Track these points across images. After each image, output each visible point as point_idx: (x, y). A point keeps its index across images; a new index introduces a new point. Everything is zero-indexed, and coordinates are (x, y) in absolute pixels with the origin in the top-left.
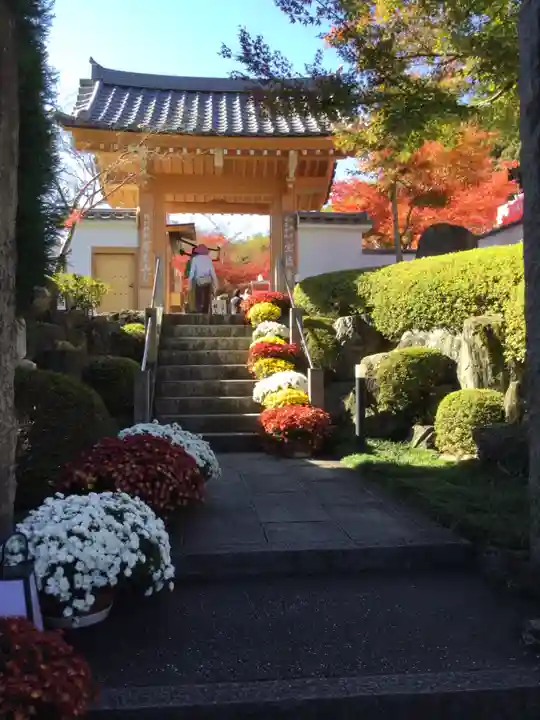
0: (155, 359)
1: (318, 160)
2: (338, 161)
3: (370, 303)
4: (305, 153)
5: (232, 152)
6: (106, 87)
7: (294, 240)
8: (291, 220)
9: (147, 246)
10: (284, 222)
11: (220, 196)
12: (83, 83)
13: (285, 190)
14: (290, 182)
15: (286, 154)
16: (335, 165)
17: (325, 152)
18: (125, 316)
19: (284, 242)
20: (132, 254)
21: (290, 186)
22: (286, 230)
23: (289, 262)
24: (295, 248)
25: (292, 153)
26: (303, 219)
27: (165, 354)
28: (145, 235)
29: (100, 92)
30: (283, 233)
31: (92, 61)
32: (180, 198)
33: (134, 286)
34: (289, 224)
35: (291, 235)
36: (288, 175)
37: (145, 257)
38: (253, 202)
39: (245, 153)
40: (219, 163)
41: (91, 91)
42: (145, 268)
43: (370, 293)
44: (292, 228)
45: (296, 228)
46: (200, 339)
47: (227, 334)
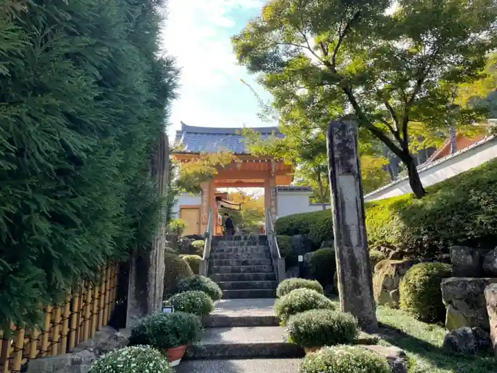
0: (208, 256)
4: (278, 160)
5: (245, 161)
7: (276, 200)
8: (274, 190)
9: (205, 204)
10: (270, 191)
12: (178, 132)
13: (271, 177)
14: (273, 173)
15: (269, 161)
19: (271, 200)
20: (198, 208)
21: (273, 175)
22: (272, 195)
23: (273, 210)
24: (276, 204)
25: (272, 161)
26: (280, 190)
27: (213, 254)
28: (205, 199)
30: (270, 196)
31: (182, 122)
32: (221, 181)
33: (199, 224)
34: (273, 192)
35: (274, 198)
36: (271, 170)
37: (204, 210)
40: (239, 166)
42: (204, 214)
44: (274, 194)
45: (276, 194)
46: (230, 247)
47: (242, 244)
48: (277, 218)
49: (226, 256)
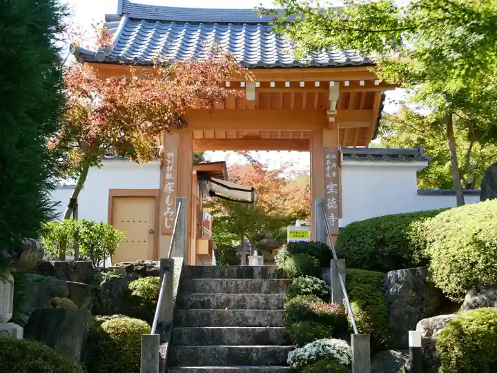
0: (170, 318)
1: (364, 91)
2: (386, 93)
3: (426, 252)
4: (347, 84)
5: (264, 85)
6: (133, 20)
7: (337, 180)
8: (334, 156)
9: (169, 188)
10: (325, 160)
11: (255, 131)
13: (326, 124)
14: (332, 116)
15: (325, 85)
16: (383, 97)
17: (369, 83)
18: (140, 268)
19: (326, 182)
20: (154, 197)
21: (332, 120)
22: (328, 168)
23: (331, 204)
24: (339, 189)
25: (332, 84)
26: (347, 156)
27: (182, 313)
28: (168, 176)
29: (126, 25)
30: (325, 171)
32: (210, 134)
33: (155, 233)
34: (332, 161)
35: (334, 174)
36: (329, 108)
37: (167, 200)
38: (291, 137)
39: (280, 85)
40: (251, 96)
41: (117, 26)
42: (167, 212)
43: (426, 242)
44: (335, 165)
45: (339, 165)
46: (225, 296)
47: (256, 289)
48: (343, 223)
49: (214, 318)
